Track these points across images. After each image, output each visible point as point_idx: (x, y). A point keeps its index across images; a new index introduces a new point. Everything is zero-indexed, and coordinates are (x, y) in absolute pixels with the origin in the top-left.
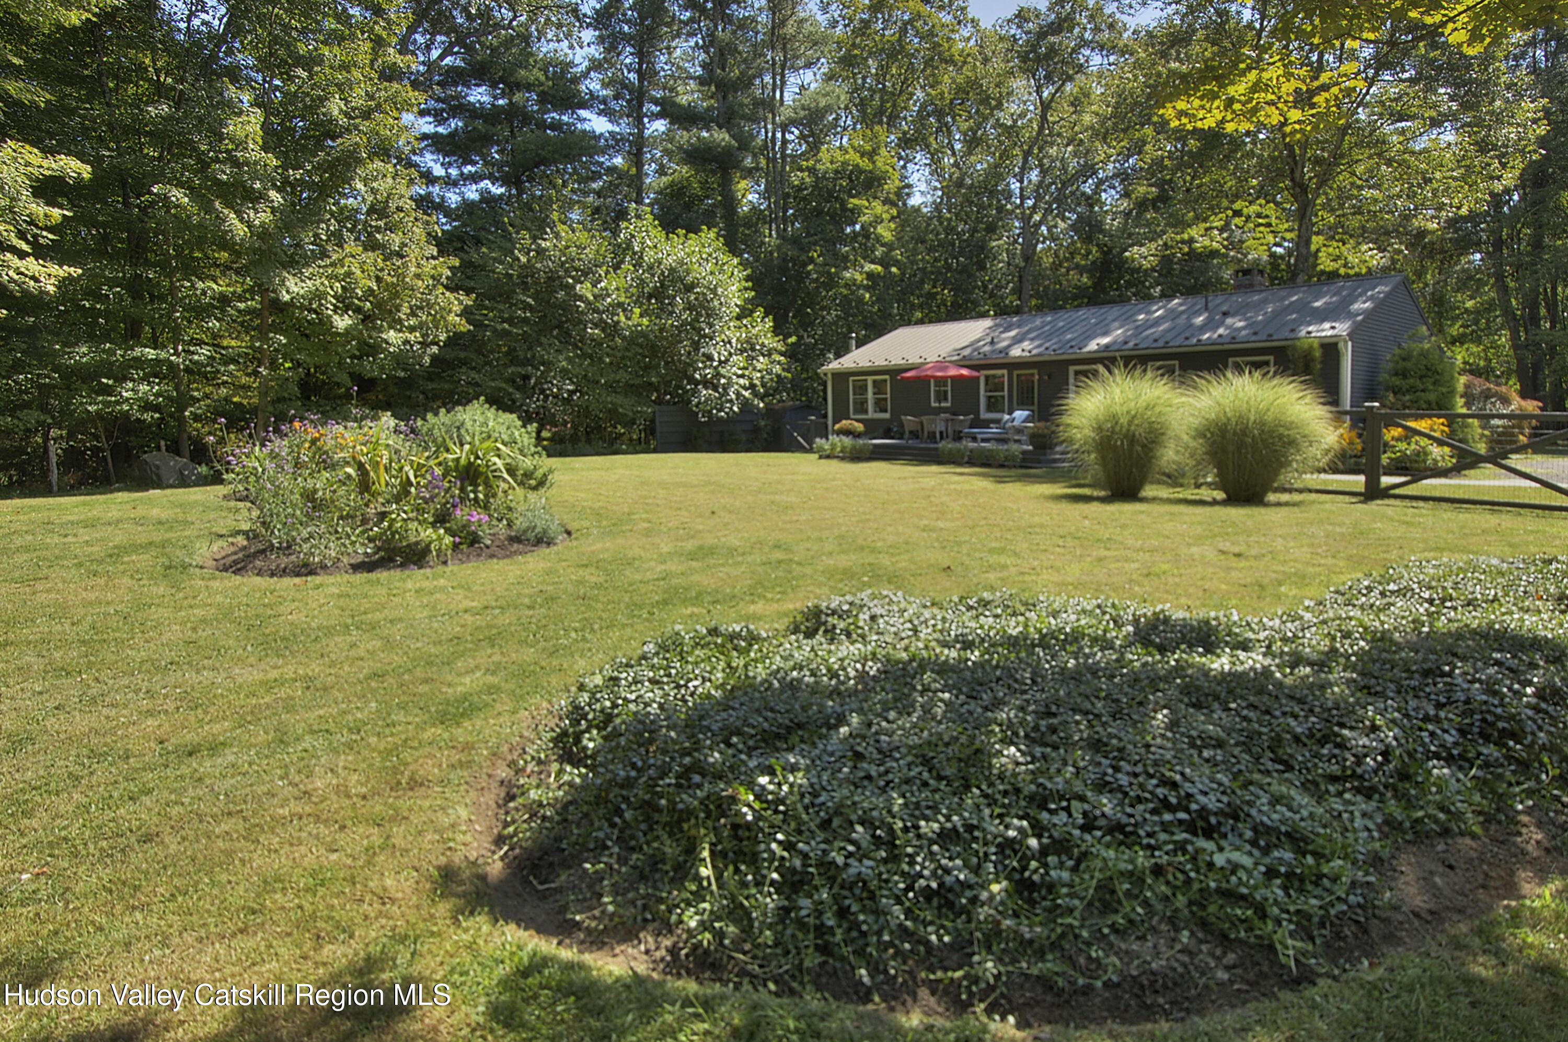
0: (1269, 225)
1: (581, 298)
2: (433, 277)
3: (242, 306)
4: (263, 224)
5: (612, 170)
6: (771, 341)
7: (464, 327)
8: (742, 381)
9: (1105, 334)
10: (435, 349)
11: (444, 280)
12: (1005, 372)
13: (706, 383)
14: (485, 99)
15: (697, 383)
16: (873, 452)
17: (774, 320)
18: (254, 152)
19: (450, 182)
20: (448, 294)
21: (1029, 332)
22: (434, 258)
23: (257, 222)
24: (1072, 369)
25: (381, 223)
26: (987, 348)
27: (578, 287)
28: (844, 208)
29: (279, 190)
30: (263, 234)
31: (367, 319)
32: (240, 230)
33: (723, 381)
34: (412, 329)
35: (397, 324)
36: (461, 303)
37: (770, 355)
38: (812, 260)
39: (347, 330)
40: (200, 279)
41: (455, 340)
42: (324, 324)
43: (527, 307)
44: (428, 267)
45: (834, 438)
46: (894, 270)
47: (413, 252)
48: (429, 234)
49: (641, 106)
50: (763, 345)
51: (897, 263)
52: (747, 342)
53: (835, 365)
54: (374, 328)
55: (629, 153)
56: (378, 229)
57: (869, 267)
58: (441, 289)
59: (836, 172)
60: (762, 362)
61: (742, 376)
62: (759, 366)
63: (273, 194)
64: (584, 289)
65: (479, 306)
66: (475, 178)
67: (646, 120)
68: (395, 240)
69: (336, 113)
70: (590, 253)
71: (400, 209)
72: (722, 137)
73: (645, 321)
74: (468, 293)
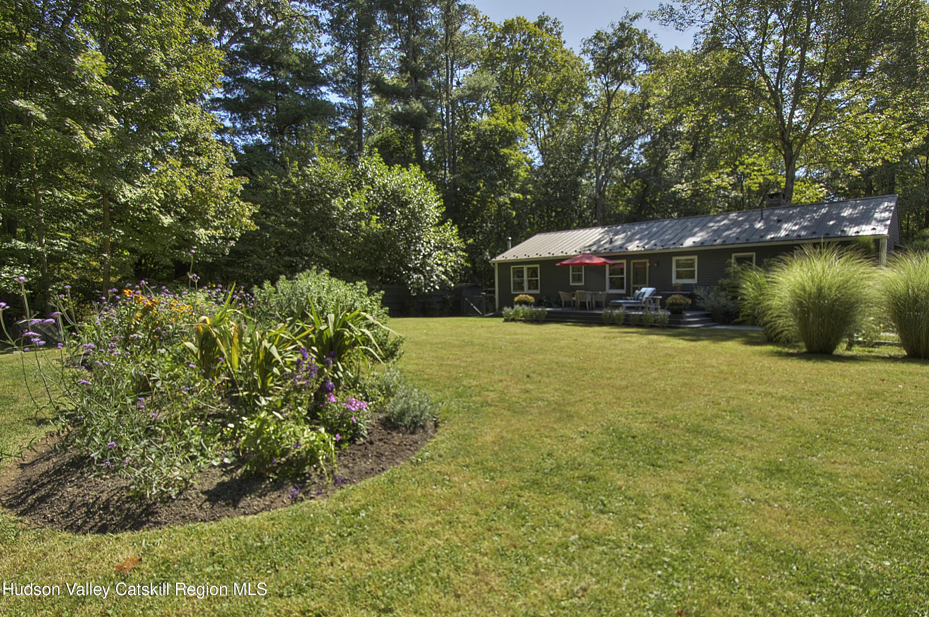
0: (760, 170)
1: (334, 208)
2: (230, 191)
3: (91, 211)
4: (104, 140)
5: (342, 129)
6: (456, 243)
7: (254, 228)
8: (441, 268)
9: (694, 235)
10: (233, 243)
11: (239, 193)
12: (624, 261)
13: (416, 270)
14: (258, 77)
15: (409, 269)
16: (547, 316)
17: (458, 227)
18: (97, 84)
19: (236, 132)
20: (242, 203)
21: (633, 235)
22: (230, 177)
23: (99, 138)
24: (674, 259)
25: (192, 149)
26: (607, 246)
27: (333, 201)
28: (498, 154)
29: (117, 117)
30: (103, 147)
31: (183, 220)
32: (87, 144)
33: (428, 268)
34: (216, 228)
35: (206, 224)
36: (250, 210)
37: (455, 251)
38: (479, 189)
39: (170, 227)
40: (59, 189)
41: (247, 237)
42: (153, 221)
43: (296, 215)
44: (227, 183)
45: (517, 307)
46: (529, 197)
47: (217, 171)
48: (227, 160)
49: (360, 86)
50: (452, 245)
51: (530, 192)
52: (441, 242)
53: (499, 258)
54: (188, 227)
55: (352, 117)
56: (190, 153)
57: (514, 195)
58: (236, 199)
59: (491, 131)
60: (452, 256)
61: (441, 265)
62: (450, 259)
63: (112, 119)
64: (337, 202)
65: (262, 212)
66: (252, 131)
67: (364, 96)
68: (204, 160)
69: (158, 61)
70: (338, 178)
71: (205, 140)
72: (417, 106)
73: (379, 226)
74: (255, 203)
